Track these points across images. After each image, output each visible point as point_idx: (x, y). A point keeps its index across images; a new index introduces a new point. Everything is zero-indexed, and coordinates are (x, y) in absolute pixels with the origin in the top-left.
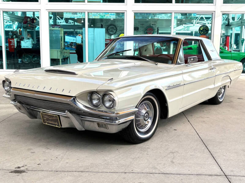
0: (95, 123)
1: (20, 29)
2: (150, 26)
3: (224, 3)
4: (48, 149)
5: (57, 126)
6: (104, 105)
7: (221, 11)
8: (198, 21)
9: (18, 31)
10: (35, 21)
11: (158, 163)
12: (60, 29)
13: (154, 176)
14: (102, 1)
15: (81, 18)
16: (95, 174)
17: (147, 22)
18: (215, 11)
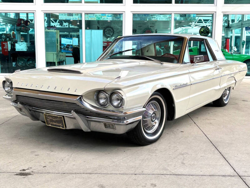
0: (102, 123)
1: (13, 32)
2: (148, 28)
3: (225, 3)
4: (52, 151)
5: (61, 128)
6: (112, 104)
7: (222, 12)
8: (196, 23)
9: (12, 34)
10: (29, 23)
11: (169, 164)
12: (56, 31)
13: (165, 177)
14: (99, 2)
15: (77, 19)
16: (104, 176)
17: (145, 24)
18: (216, 12)
